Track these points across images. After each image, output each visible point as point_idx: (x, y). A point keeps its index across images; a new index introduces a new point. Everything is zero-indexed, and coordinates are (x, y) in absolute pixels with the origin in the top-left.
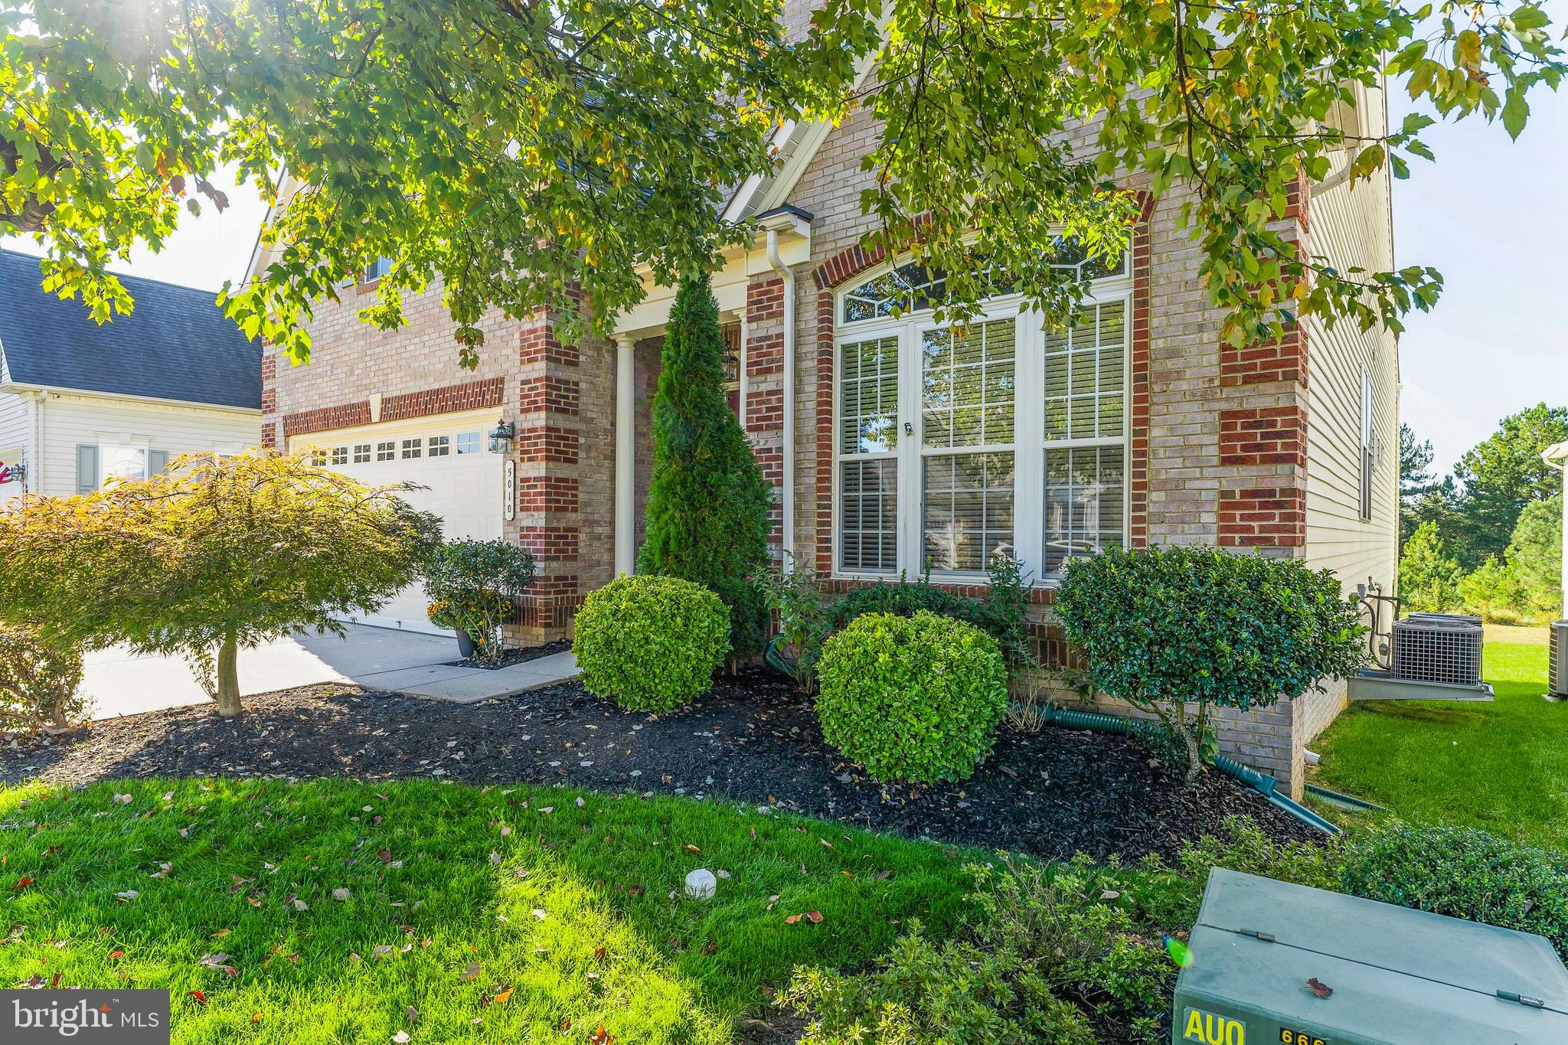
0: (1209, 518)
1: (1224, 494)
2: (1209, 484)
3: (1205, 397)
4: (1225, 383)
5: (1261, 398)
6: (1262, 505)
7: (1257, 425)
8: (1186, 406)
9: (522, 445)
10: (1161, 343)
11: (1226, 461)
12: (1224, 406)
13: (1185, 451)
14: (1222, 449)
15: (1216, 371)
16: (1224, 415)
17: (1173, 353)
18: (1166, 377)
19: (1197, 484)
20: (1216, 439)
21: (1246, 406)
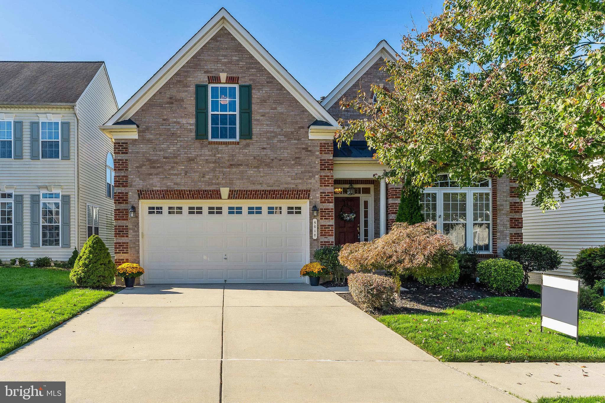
0: (508, 238)
1: (511, 234)
2: (508, 232)
3: (507, 215)
4: (511, 212)
5: (516, 216)
6: (517, 236)
7: (516, 221)
8: (504, 216)
9: (321, 214)
10: (499, 203)
11: (511, 228)
12: (510, 217)
13: (504, 225)
14: (510, 225)
15: (508, 210)
16: (511, 218)
17: (502, 205)
18: (500, 210)
19: (506, 232)
20: (509, 223)
21: (514, 217)
